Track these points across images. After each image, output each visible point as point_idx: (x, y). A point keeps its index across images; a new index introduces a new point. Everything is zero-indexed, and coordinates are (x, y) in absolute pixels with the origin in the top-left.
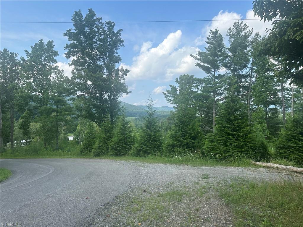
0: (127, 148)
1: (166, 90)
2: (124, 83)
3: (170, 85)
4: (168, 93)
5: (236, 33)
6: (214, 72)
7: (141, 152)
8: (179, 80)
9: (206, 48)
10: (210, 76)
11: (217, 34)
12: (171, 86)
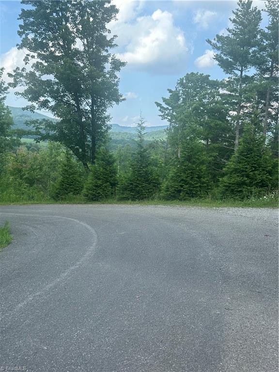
3: (168, 90)
4: (164, 104)
6: (242, 71)
8: (184, 81)
10: (234, 77)
11: (249, 8)
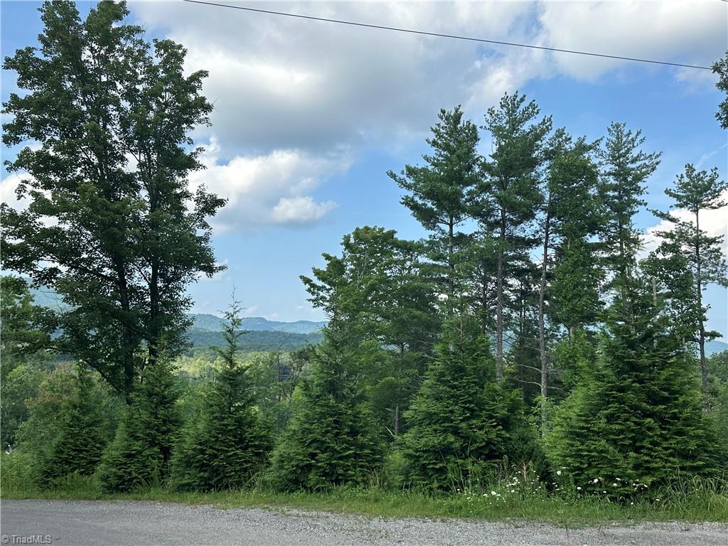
1: (313, 269)
3: (324, 255)
4: (319, 279)
5: (506, 123)
6: (451, 225)
9: (427, 159)
10: (439, 235)
11: (459, 123)
12: (328, 257)
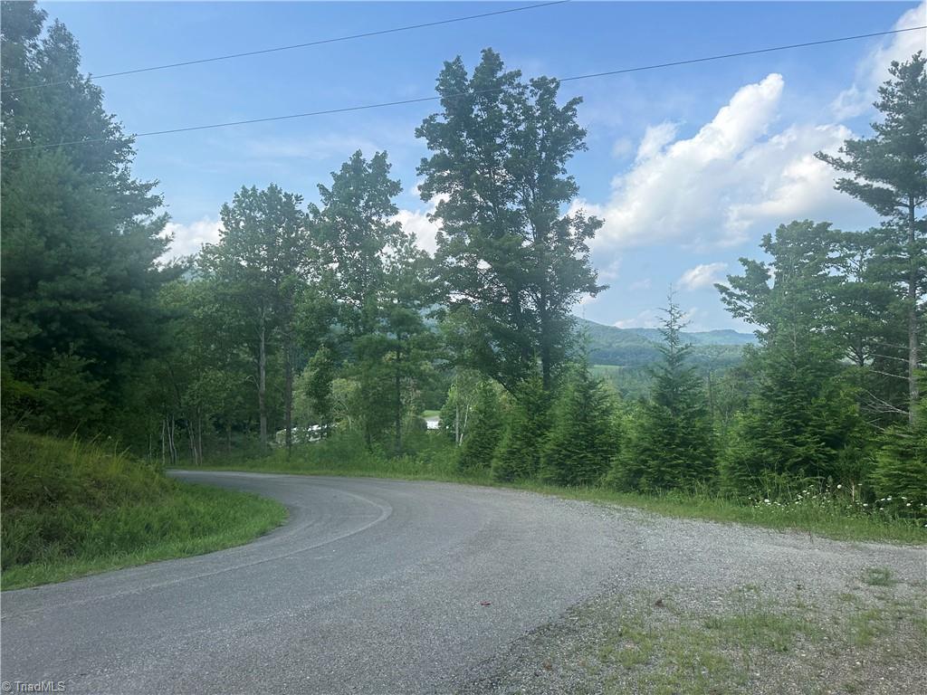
0: (598, 464)
1: (729, 276)
2: (584, 262)
3: (741, 260)
4: (735, 287)
6: (912, 208)
7: (643, 480)
8: (774, 240)
9: (876, 127)
10: (896, 221)
11: (919, 74)
12: (745, 262)
